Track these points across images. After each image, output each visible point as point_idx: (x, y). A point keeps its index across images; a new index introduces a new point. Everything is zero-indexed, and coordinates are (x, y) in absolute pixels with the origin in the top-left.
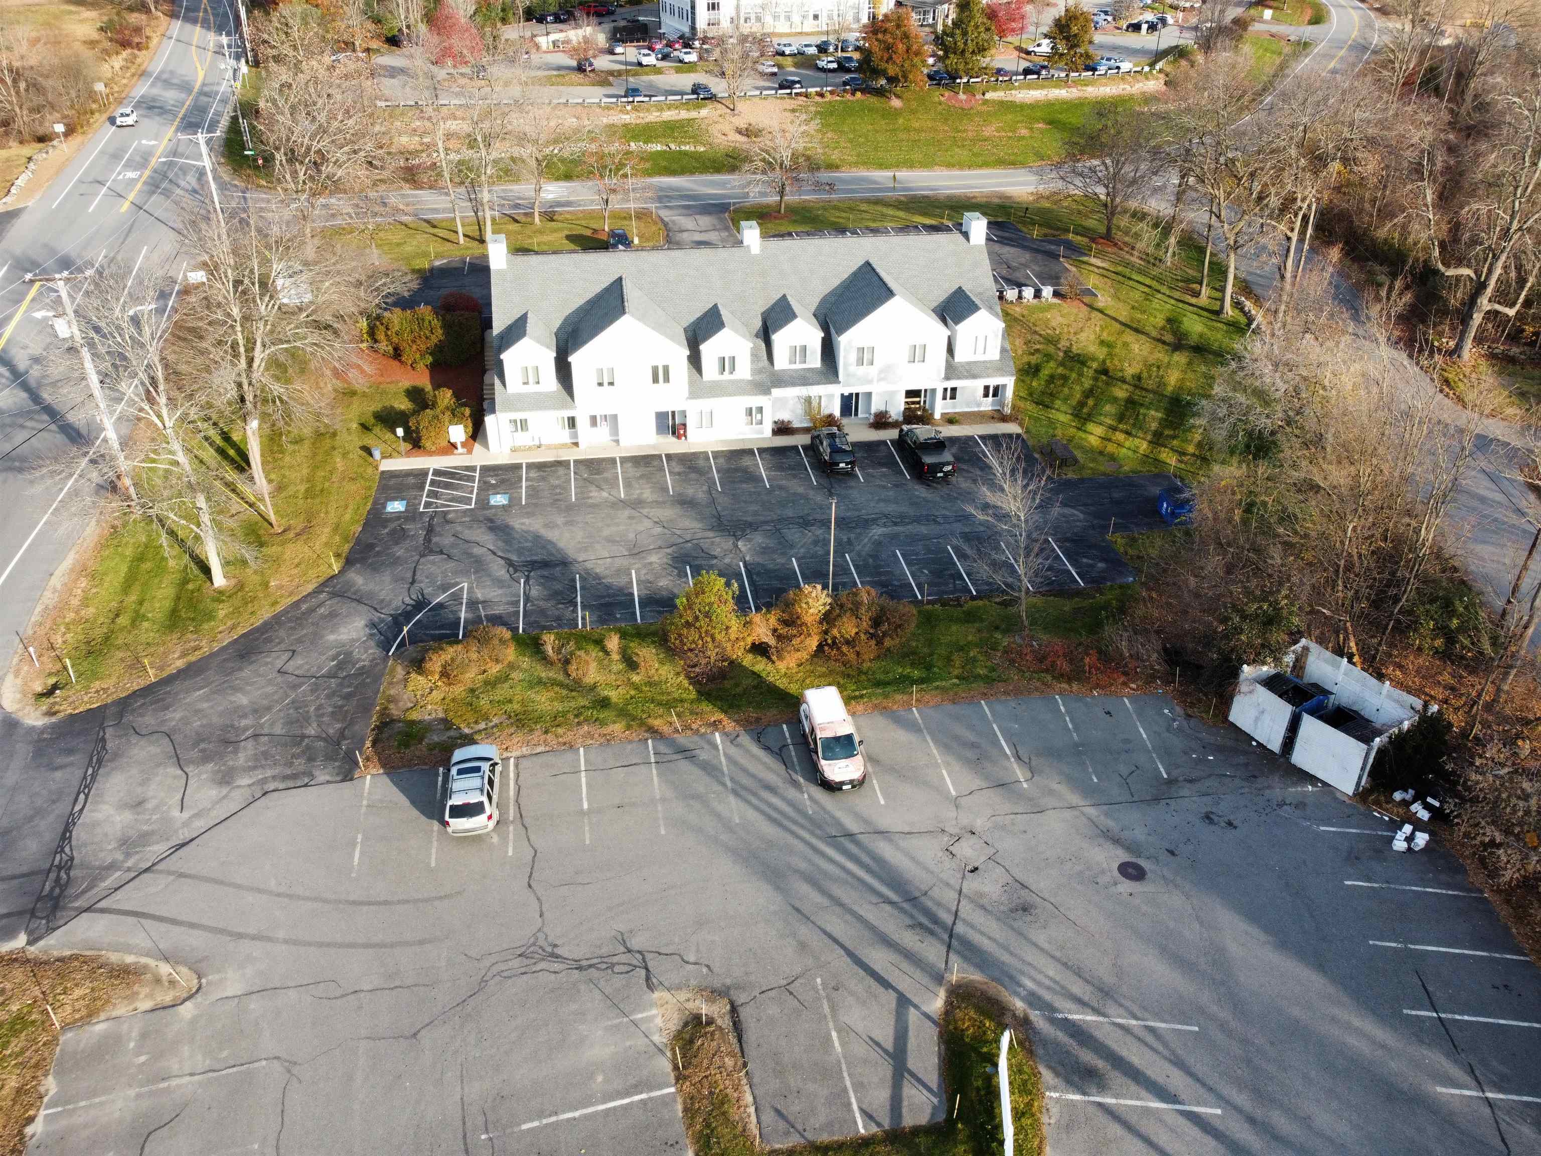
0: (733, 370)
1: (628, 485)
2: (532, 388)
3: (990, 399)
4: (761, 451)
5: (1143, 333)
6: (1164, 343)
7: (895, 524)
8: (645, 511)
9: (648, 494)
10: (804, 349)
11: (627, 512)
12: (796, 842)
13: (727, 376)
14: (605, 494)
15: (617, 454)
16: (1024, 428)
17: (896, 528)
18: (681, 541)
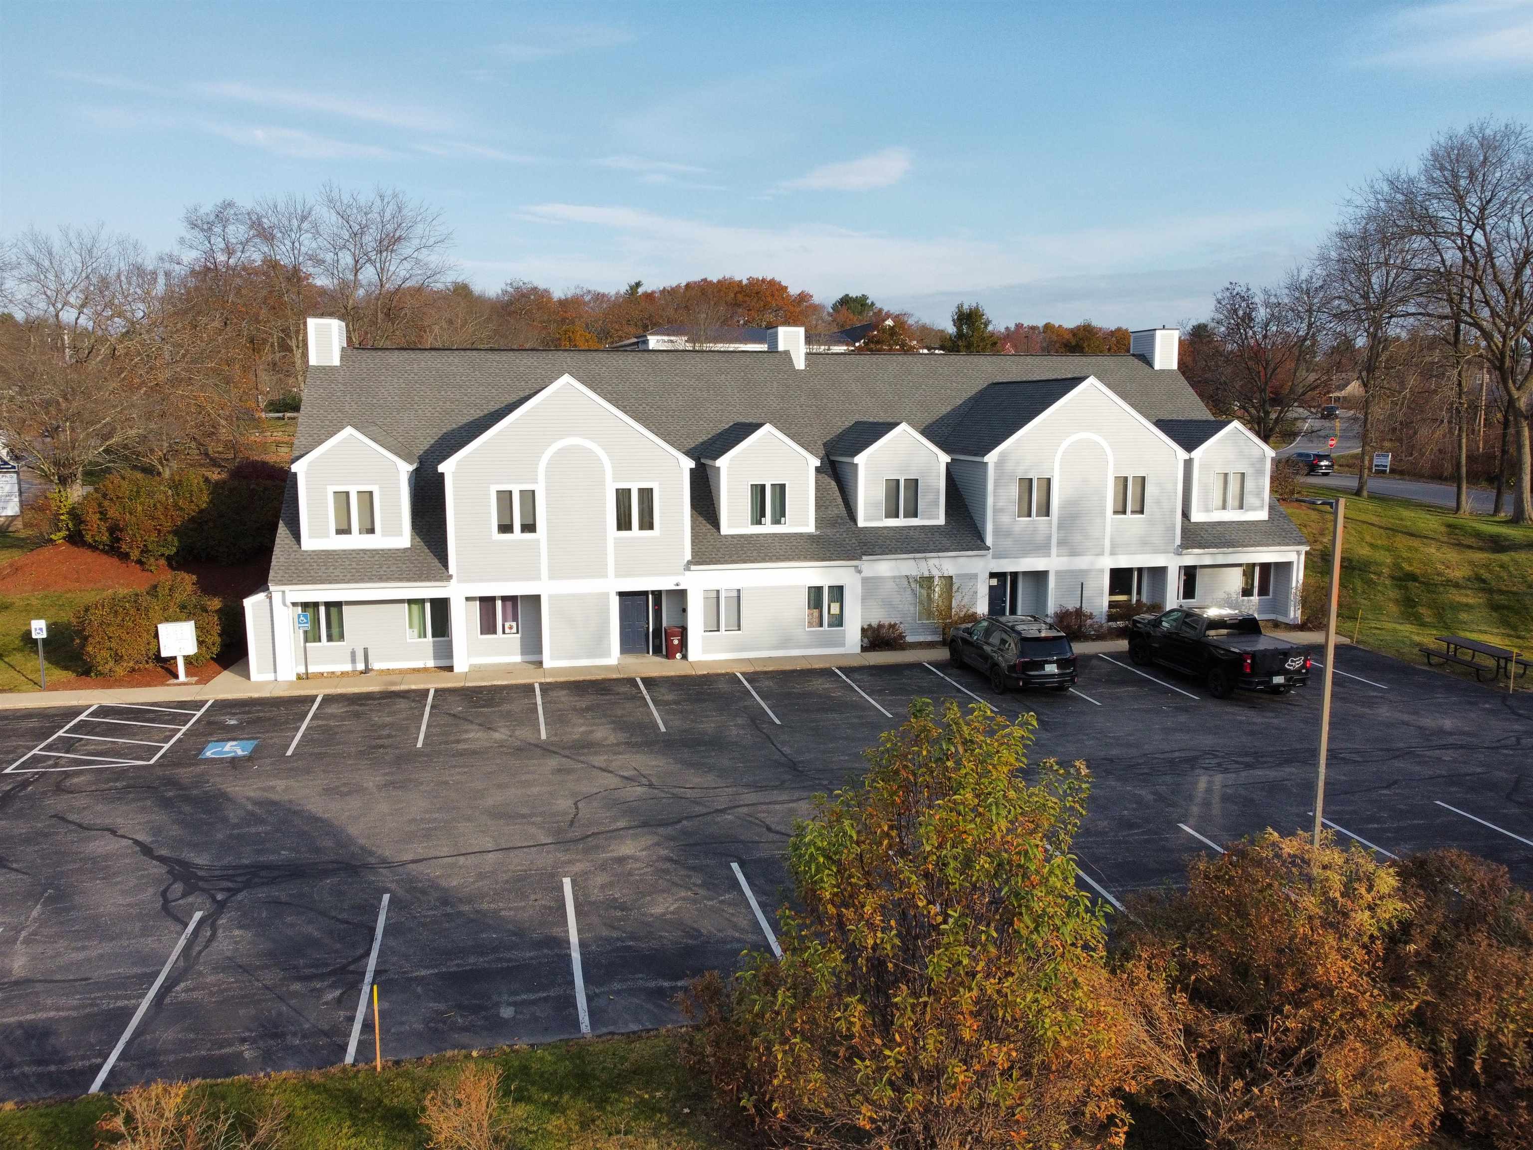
0: (780, 514)
1: (556, 718)
2: (356, 541)
3: (1255, 598)
4: (848, 671)
5: (1426, 537)
6: (1470, 547)
7: (1248, 766)
8: (599, 760)
9: (603, 733)
10: (913, 484)
11: (553, 762)
13: (767, 528)
14: (497, 736)
15: (536, 679)
16: (1351, 638)
17: (1259, 772)
18: (698, 809)
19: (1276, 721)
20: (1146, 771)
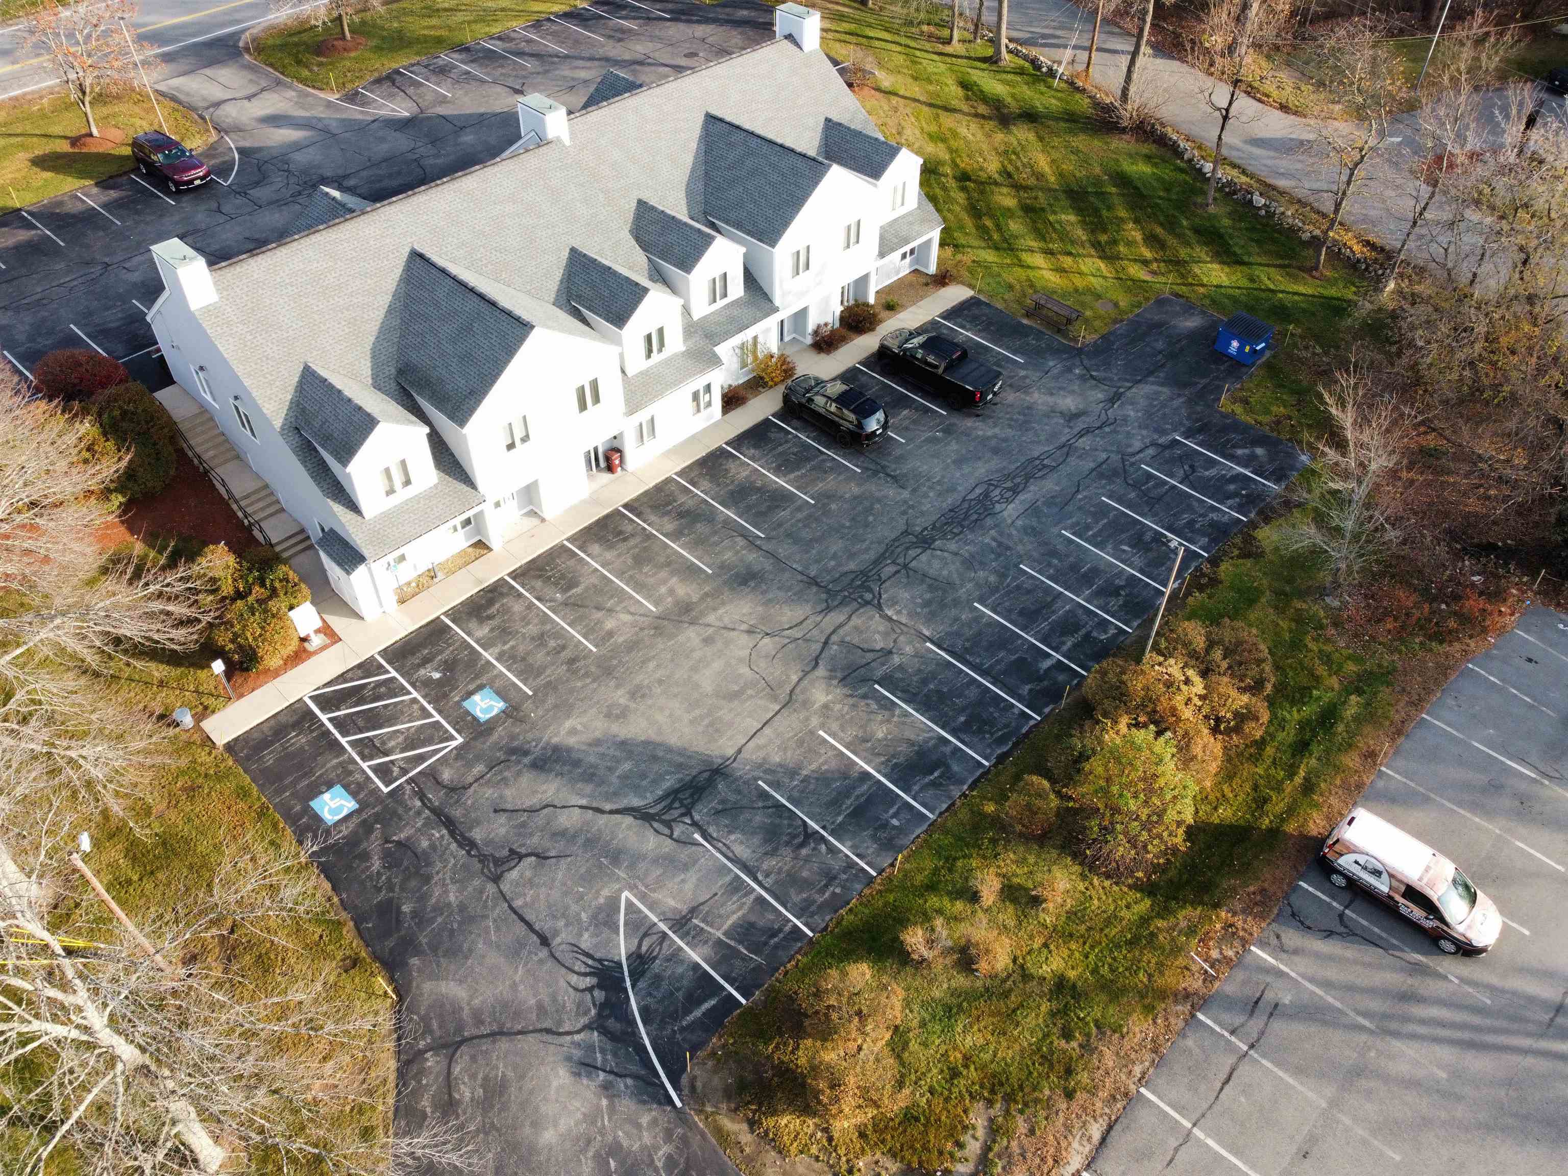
0: (662, 345)
1: (635, 584)
2: (402, 496)
3: (908, 259)
4: (735, 444)
5: (955, 110)
6: (986, 117)
7: (1015, 491)
8: (712, 620)
9: (680, 588)
10: (725, 278)
11: (691, 633)
12: (1529, 1061)
13: (655, 358)
14: (625, 617)
15: (561, 537)
16: (971, 286)
17: (1021, 497)
18: (817, 647)
19: (997, 430)
20: (975, 517)
